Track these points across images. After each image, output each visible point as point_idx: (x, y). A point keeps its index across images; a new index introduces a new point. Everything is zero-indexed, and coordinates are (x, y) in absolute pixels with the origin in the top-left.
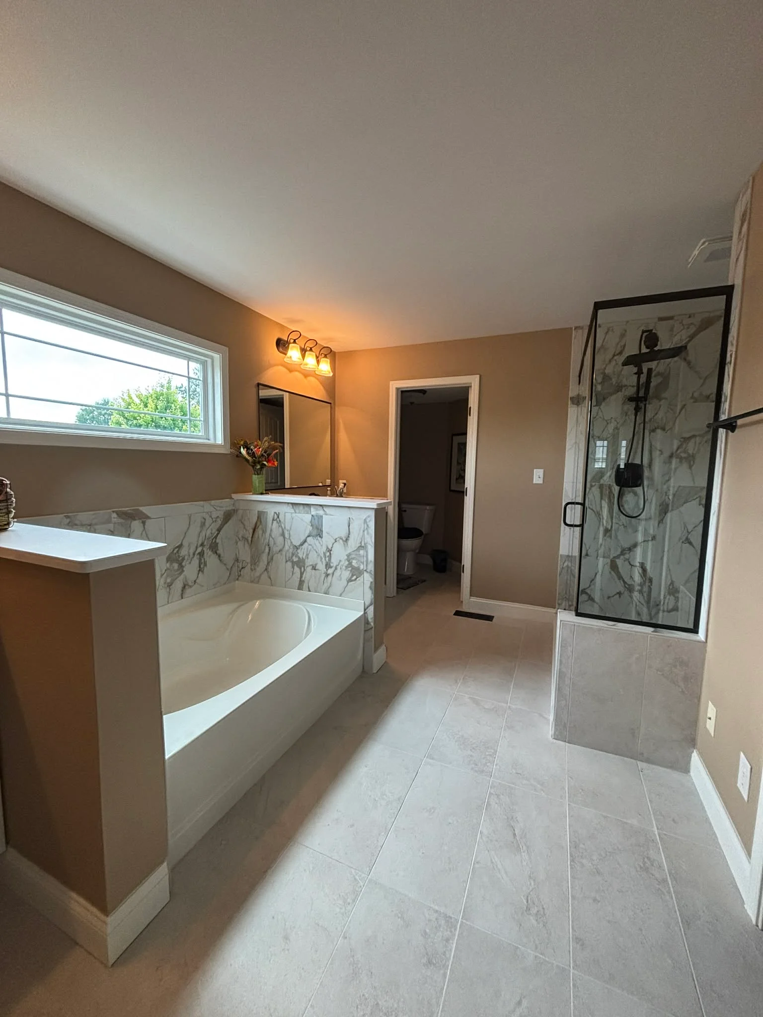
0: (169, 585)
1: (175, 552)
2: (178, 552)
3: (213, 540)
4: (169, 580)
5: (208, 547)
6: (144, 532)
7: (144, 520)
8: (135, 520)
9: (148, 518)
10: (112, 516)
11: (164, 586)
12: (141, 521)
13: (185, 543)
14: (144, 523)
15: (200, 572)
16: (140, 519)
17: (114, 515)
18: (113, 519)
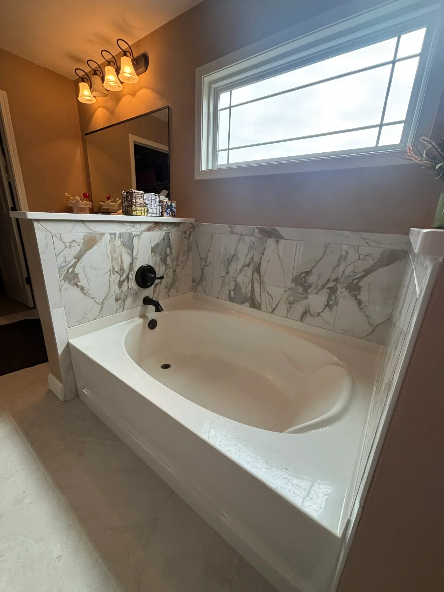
0: (291, 303)
1: (302, 276)
2: (305, 277)
3: (354, 280)
4: (291, 299)
5: (344, 286)
6: (276, 250)
7: (278, 239)
8: (271, 237)
9: (282, 238)
10: (256, 232)
11: (285, 301)
12: (275, 240)
13: (315, 272)
14: (277, 242)
15: (327, 307)
16: (274, 237)
17: (257, 231)
18: (256, 234)
